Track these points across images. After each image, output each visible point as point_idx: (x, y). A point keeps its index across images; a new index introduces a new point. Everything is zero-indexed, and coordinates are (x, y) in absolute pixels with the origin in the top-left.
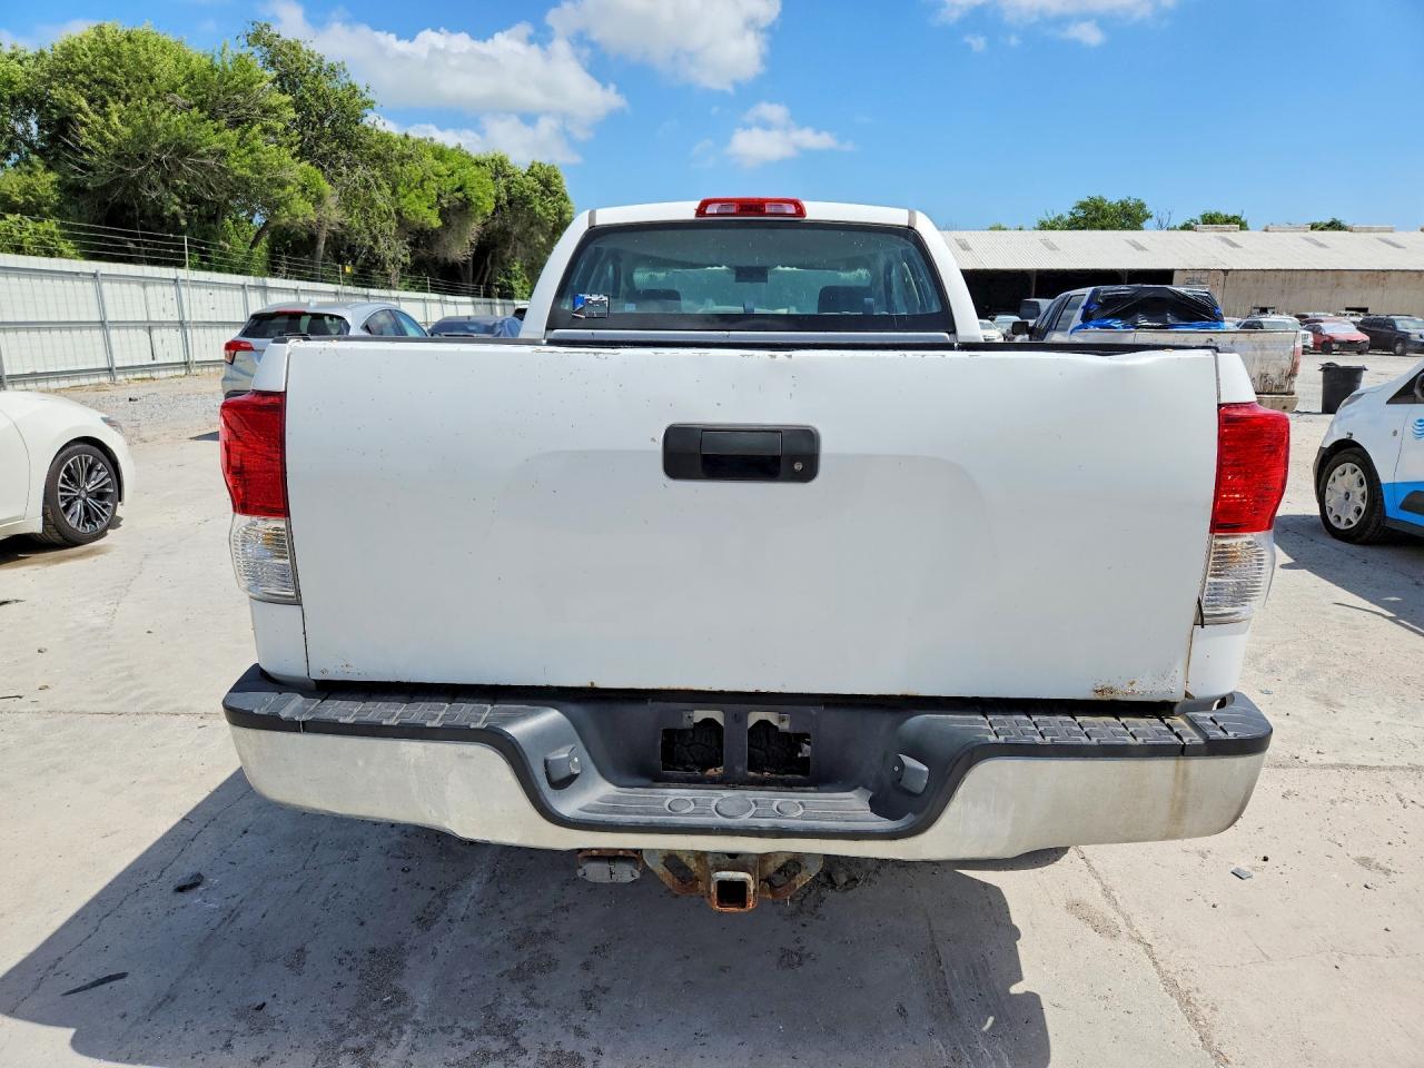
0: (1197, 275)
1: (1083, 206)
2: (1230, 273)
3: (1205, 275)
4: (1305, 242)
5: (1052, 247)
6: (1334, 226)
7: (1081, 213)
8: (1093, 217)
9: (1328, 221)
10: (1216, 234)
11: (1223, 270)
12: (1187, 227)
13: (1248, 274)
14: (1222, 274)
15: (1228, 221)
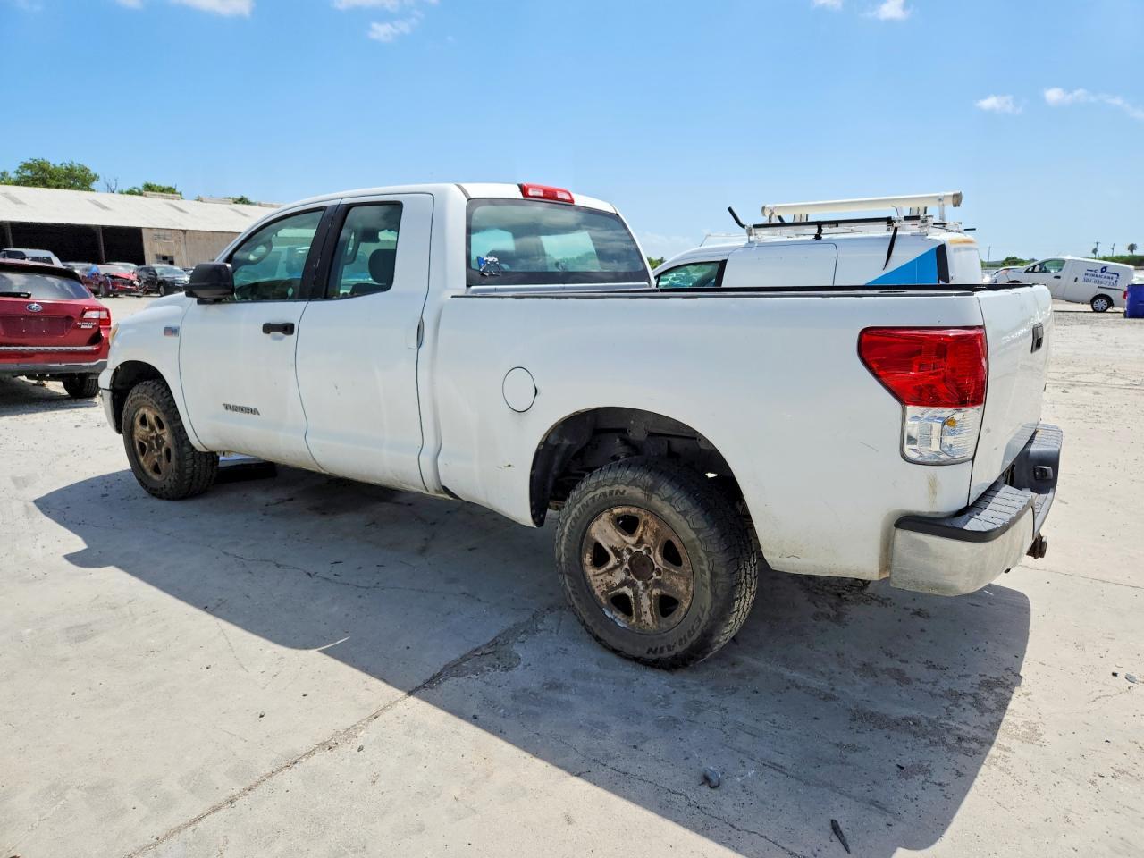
0: (162, 233)
1: (27, 166)
2: (188, 233)
3: (168, 233)
4: (233, 212)
5: (16, 201)
6: (243, 201)
7: (28, 173)
8: (40, 176)
9: (239, 197)
10: (164, 200)
11: (183, 231)
12: (131, 193)
13: (202, 234)
14: (181, 233)
15: (163, 191)
